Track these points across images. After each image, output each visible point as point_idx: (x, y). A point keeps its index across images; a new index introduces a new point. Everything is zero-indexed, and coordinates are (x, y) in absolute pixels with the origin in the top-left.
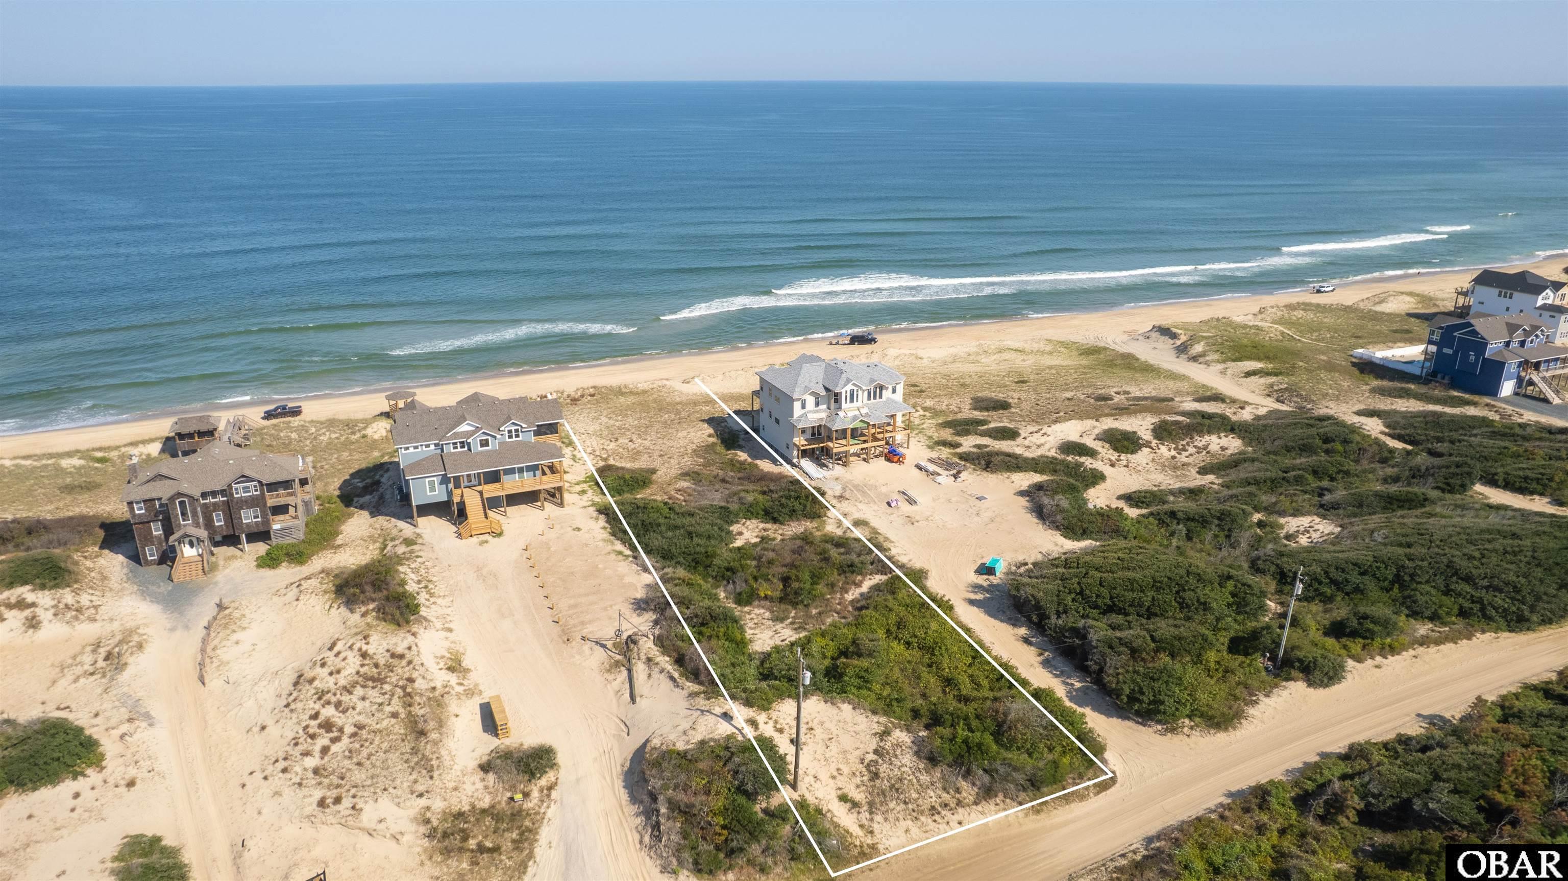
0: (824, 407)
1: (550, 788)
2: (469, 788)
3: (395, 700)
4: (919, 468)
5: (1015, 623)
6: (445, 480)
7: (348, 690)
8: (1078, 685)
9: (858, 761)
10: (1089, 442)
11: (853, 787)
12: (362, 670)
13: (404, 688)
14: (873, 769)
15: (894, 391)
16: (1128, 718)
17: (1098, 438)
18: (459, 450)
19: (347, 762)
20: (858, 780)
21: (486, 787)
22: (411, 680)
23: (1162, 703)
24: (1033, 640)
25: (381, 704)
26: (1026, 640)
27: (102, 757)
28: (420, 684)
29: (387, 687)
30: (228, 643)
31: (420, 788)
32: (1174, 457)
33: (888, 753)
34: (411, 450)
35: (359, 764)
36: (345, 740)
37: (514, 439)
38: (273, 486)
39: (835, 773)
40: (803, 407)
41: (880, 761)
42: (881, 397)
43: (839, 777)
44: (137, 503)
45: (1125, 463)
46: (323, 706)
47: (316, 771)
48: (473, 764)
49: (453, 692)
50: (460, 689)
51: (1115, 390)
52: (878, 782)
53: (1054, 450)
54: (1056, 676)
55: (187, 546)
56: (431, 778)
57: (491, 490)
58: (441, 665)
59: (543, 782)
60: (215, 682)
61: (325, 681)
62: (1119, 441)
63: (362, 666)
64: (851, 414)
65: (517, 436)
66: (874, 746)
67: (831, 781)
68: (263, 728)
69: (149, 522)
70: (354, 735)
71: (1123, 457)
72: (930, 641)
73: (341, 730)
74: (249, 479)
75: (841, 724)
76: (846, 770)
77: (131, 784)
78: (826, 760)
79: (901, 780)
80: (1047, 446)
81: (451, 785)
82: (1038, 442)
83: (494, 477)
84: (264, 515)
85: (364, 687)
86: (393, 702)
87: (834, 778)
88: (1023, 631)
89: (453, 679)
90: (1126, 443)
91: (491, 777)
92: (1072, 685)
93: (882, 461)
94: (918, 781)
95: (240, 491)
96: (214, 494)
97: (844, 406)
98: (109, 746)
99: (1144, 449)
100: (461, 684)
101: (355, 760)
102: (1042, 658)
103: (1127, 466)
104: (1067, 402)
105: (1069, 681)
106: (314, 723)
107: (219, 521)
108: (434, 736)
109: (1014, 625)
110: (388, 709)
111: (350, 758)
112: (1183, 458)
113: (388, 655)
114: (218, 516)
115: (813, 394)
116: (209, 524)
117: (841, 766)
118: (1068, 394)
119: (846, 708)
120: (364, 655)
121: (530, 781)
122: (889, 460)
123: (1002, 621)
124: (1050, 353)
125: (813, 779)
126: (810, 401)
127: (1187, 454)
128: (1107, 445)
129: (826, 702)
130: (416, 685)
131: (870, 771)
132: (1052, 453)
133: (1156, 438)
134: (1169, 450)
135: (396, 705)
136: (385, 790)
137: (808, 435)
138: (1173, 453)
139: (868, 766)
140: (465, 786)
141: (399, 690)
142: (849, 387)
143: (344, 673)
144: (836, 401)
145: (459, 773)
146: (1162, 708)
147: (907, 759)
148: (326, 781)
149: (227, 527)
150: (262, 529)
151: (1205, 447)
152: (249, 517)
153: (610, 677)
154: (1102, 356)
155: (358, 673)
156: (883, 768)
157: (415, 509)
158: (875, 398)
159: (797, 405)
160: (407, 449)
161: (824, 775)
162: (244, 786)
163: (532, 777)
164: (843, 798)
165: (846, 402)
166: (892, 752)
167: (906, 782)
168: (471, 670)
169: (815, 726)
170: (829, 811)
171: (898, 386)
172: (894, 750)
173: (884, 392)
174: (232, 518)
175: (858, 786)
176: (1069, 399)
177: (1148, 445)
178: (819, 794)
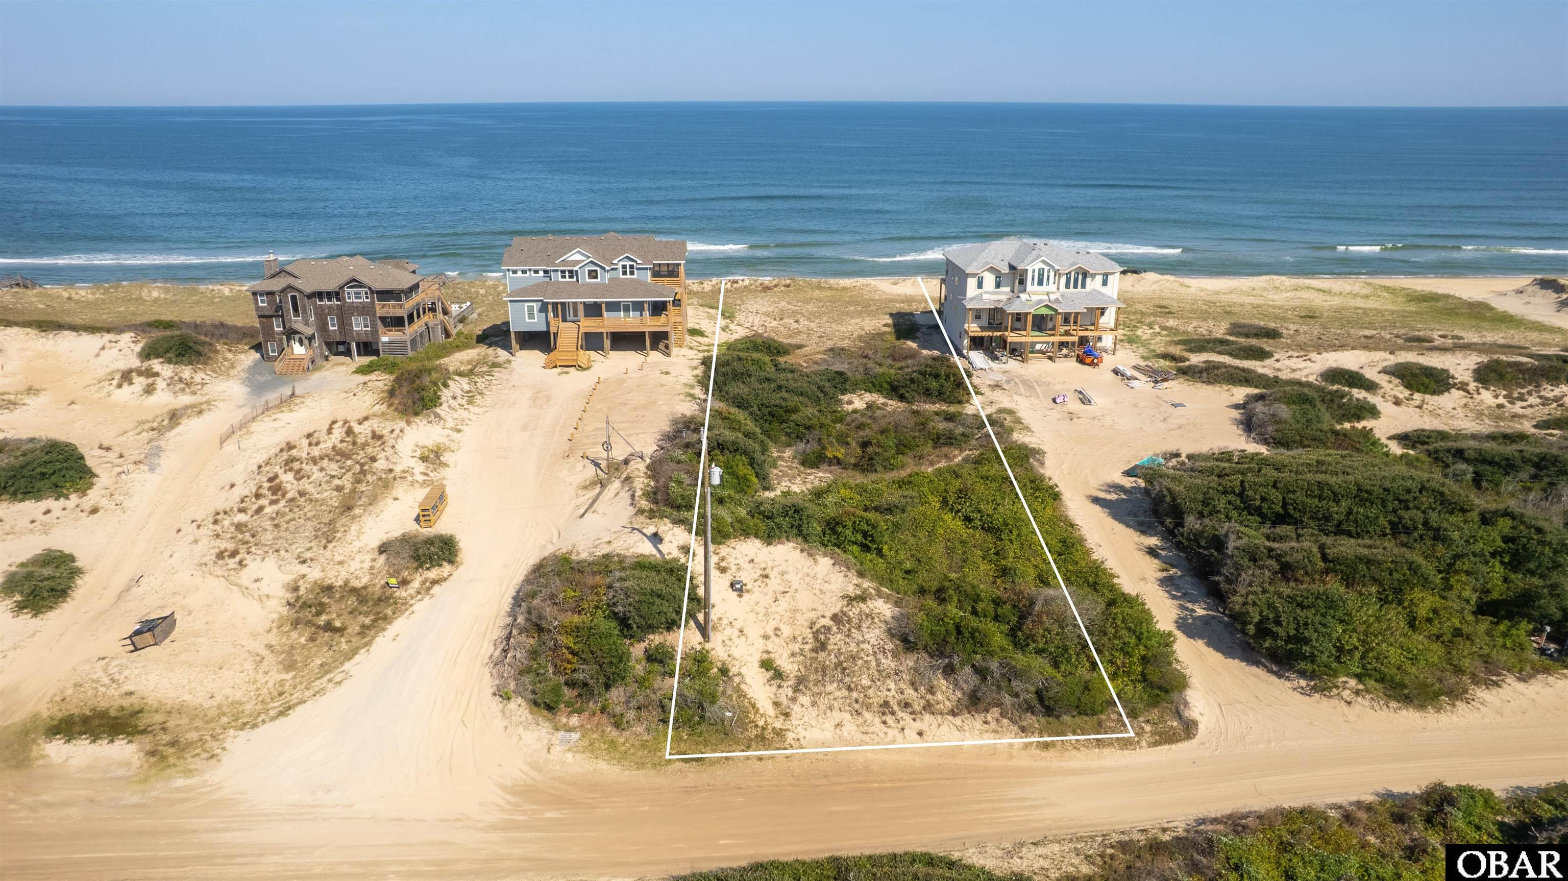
0: (1008, 289)
1: (435, 582)
2: (354, 565)
3: (349, 475)
4: (1116, 372)
5: (1144, 529)
6: (544, 308)
7: (314, 461)
8: (1200, 612)
9: (807, 624)
10: (1371, 374)
11: (786, 653)
12: (339, 445)
13: (362, 465)
14: (822, 637)
15: (1105, 283)
16: (1257, 663)
17: (1385, 371)
18: (567, 279)
19: (269, 522)
20: (796, 647)
21: (372, 568)
22: (373, 459)
23: (1307, 641)
24: (1163, 553)
25: (333, 477)
26: (1152, 552)
27: (91, 486)
28: (381, 464)
29: (349, 462)
30: (267, 419)
31: (308, 555)
32: (1500, 406)
33: (849, 621)
34: (520, 274)
35: (277, 526)
36: (282, 503)
37: (628, 276)
38: (385, 295)
39: (770, 633)
40: (980, 285)
41: (835, 629)
42: (1083, 286)
43: (773, 638)
44: (261, 295)
45: (1417, 403)
46: (285, 472)
47: (239, 527)
48: (376, 543)
49: (410, 479)
50: (421, 478)
51: (1440, 333)
52: (822, 655)
53: (1314, 377)
54: (1174, 597)
55: (297, 344)
56: (325, 547)
57: (589, 325)
58: (418, 454)
59: (433, 574)
60: (230, 446)
61: (303, 450)
62: (1414, 375)
63: (342, 441)
64: (1035, 298)
65: (632, 273)
66: (836, 609)
67: (761, 641)
68: (232, 486)
69: (271, 317)
70: (292, 500)
71: (1417, 396)
72: (998, 522)
73: (283, 496)
74: (361, 285)
75: (807, 579)
76: (786, 631)
77: (94, 511)
78: (767, 615)
79: (854, 658)
80: (1306, 372)
81: (338, 558)
82: (1294, 367)
83: (594, 310)
84: (373, 325)
85: (330, 460)
86: (346, 476)
87: (766, 637)
88: (1153, 541)
89: (419, 467)
90: (1425, 380)
91: (383, 558)
92: (1193, 611)
93: (1072, 364)
94: (878, 665)
95: (352, 297)
96: (329, 295)
97: (1029, 287)
98: (104, 478)
99: (1453, 391)
100: (425, 474)
101: (276, 522)
102: (1165, 574)
103: (1420, 407)
104: (1363, 340)
105: (1190, 605)
106: (266, 485)
107: (333, 325)
108: (357, 511)
109: (1143, 532)
110: (337, 482)
111: (273, 519)
112: (1516, 408)
113: (370, 435)
114: (332, 319)
115: (992, 270)
116: (322, 326)
117: (782, 627)
118: (1367, 333)
119: (825, 562)
120: (350, 432)
121: (417, 569)
122: (1081, 361)
123: (1128, 526)
124: (1367, 297)
125: (736, 633)
126: (989, 280)
127: (1524, 403)
128: (1397, 381)
129: (802, 551)
130: (376, 465)
131: (816, 639)
132: (1312, 379)
133: (1477, 380)
134: (1496, 396)
135: (347, 482)
136: (277, 551)
137: (984, 321)
138: (1501, 400)
139: (816, 634)
140: (352, 563)
141: (358, 467)
142: (1038, 265)
143: (322, 446)
144: (1022, 282)
145: (355, 550)
146: (1306, 649)
147: (874, 635)
148: (240, 536)
149: (340, 333)
150: (370, 339)
151: (1557, 399)
152: (359, 325)
153: (581, 492)
154: (1440, 304)
155: (334, 448)
156: (836, 640)
157: (513, 336)
158: (1075, 287)
159: (972, 283)
160: (515, 272)
161: (754, 633)
162: (179, 531)
163: (421, 566)
164: (767, 664)
165: (1033, 284)
166: (855, 621)
167: (860, 662)
168: (446, 465)
169: (773, 574)
170: (739, 674)
171: (1109, 277)
172: (860, 620)
173: (1088, 280)
174: (344, 324)
175: (793, 655)
176: (1366, 337)
177: (1463, 387)
178: (736, 653)
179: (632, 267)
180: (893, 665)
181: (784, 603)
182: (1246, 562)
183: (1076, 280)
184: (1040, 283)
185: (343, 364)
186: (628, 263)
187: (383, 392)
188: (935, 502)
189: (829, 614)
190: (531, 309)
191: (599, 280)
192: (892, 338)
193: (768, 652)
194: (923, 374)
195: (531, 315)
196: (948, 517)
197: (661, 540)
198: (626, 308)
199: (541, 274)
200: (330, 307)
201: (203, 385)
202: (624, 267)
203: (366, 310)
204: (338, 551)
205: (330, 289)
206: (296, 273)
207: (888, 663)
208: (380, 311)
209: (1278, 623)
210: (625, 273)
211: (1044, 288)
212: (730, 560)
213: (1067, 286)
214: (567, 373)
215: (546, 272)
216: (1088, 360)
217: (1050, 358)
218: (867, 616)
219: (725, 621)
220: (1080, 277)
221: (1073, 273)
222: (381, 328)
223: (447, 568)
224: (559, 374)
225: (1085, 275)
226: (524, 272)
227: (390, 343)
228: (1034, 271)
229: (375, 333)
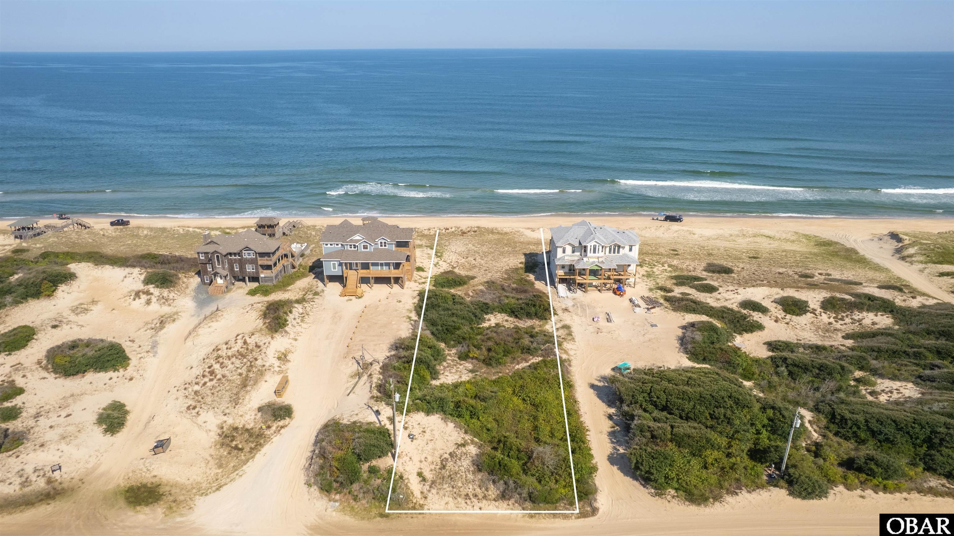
0: (579, 254)
1: (282, 427)
2: (247, 417)
3: (245, 368)
4: (631, 300)
5: (610, 404)
6: (340, 264)
7: (229, 358)
8: (622, 451)
9: (439, 456)
10: (766, 303)
11: (428, 470)
12: (240, 350)
13: (251, 362)
14: (444, 463)
15: (631, 250)
16: (637, 480)
17: (775, 301)
18: (353, 249)
19: (209, 391)
20: (433, 467)
21: (255, 419)
22: (256, 359)
23: (653, 474)
24: (615, 417)
25: (237, 368)
26: (610, 417)
27: (128, 365)
28: (259, 362)
29: (245, 360)
30: (206, 326)
31: (227, 411)
32: (830, 323)
33: (456, 456)
34: (329, 246)
35: (213, 394)
36: (215, 381)
37: (383, 247)
38: (262, 255)
39: (423, 459)
40: (564, 252)
41: (450, 460)
42: (618, 252)
43: (424, 462)
44: (202, 253)
45: (787, 321)
46: (216, 363)
47: (196, 393)
48: (257, 406)
49: (272, 370)
50: (277, 369)
51: (820, 271)
52: (444, 471)
53: (735, 305)
54: (612, 442)
55: (219, 278)
56: (235, 407)
57: (363, 273)
58: (276, 356)
59: (281, 423)
60: (189, 343)
61: (224, 351)
62: (788, 305)
63: (242, 348)
64: (591, 260)
65: (385, 246)
66: (451, 450)
67: (419, 463)
68: (192, 368)
69: (206, 264)
70: (219, 379)
71: (788, 316)
72: (537, 401)
73: (215, 376)
74: (251, 250)
75: (442, 434)
76: (430, 459)
77: (131, 379)
78: (423, 451)
79: (456, 473)
80: (733, 301)
81: (241, 413)
82: (728, 297)
83: (366, 266)
84: (257, 269)
85: (237, 358)
86: (243, 368)
87: (421, 462)
88: (612, 411)
89: (277, 363)
90: (793, 308)
91: (260, 414)
92: (619, 450)
93: (610, 294)
94: (466, 477)
95: (246, 255)
96: (235, 254)
97: (589, 254)
98: (134, 361)
99: (808, 314)
100: (280, 367)
101: (212, 391)
102: (612, 429)
103: (787, 323)
104: (777, 275)
105: (618, 447)
106: (208, 370)
107: (237, 268)
108: (249, 388)
109: (609, 406)
110: (239, 371)
111: (211, 390)
112: (838, 326)
113: (254, 345)
114: (236, 265)
115: (570, 244)
116: (231, 269)
117: (428, 457)
118: (781, 270)
119: (451, 425)
120: (245, 343)
121: (274, 421)
122: (615, 293)
123: (603, 402)
124: (793, 241)
125: (409, 459)
126: (569, 249)
127: (843, 322)
128: (780, 307)
129: (442, 419)
130: (257, 362)
131: (442, 463)
132: (733, 306)
133: (822, 308)
134: (829, 318)
135: (244, 371)
136: (214, 408)
137: (567, 270)
138: (832, 320)
139: (442, 461)
140: (246, 416)
141: (249, 363)
142: (593, 243)
143: (233, 349)
144: (585, 251)
145: (248, 409)
146: (652, 477)
147: (466, 463)
148: (197, 398)
149: (240, 272)
150: (255, 276)
151: (860, 321)
152: (250, 269)
153: (350, 379)
154: (831, 248)
155: (238, 351)
156: (450, 464)
157: (325, 277)
158: (614, 252)
159: (560, 251)
160: (327, 245)
161: (416, 459)
162: (169, 392)
163: (276, 419)
164: (420, 474)
165: (590, 252)
166: (459, 456)
167: (459, 475)
168: (289, 361)
169: (428, 431)
170: (408, 479)
171: (633, 247)
172: (461, 456)
173: (621, 249)
174: (242, 268)
175: (431, 470)
176: (780, 273)
177: (813, 311)
178: (407, 468)
179: (385, 243)
180: (472, 477)
181: (431, 445)
182: (638, 432)
183: (614, 249)
184: (594, 252)
185: (241, 287)
186: (383, 241)
187: (261, 311)
188: (510, 390)
189: (448, 452)
190: (334, 264)
191: (368, 250)
192: (522, 272)
193: (421, 469)
194: (527, 304)
195: (334, 268)
196: (515, 399)
197: (380, 414)
198: (382, 265)
199: (340, 246)
200: (235, 259)
201: (174, 300)
202: (381, 243)
203: (253, 262)
204: (241, 409)
205: (235, 252)
206: (219, 243)
207: (470, 476)
208: (260, 263)
209: (642, 464)
210: (381, 246)
211: (597, 255)
212: (410, 423)
213: (610, 252)
214: (351, 300)
215: (342, 245)
216: (618, 293)
217: (599, 290)
218: (465, 454)
219: (404, 453)
220: (617, 248)
221: (613, 246)
222: (260, 270)
223: (288, 420)
224: (347, 300)
225: (619, 247)
226: (331, 245)
227: (265, 277)
228: (591, 246)
229: (257, 272)
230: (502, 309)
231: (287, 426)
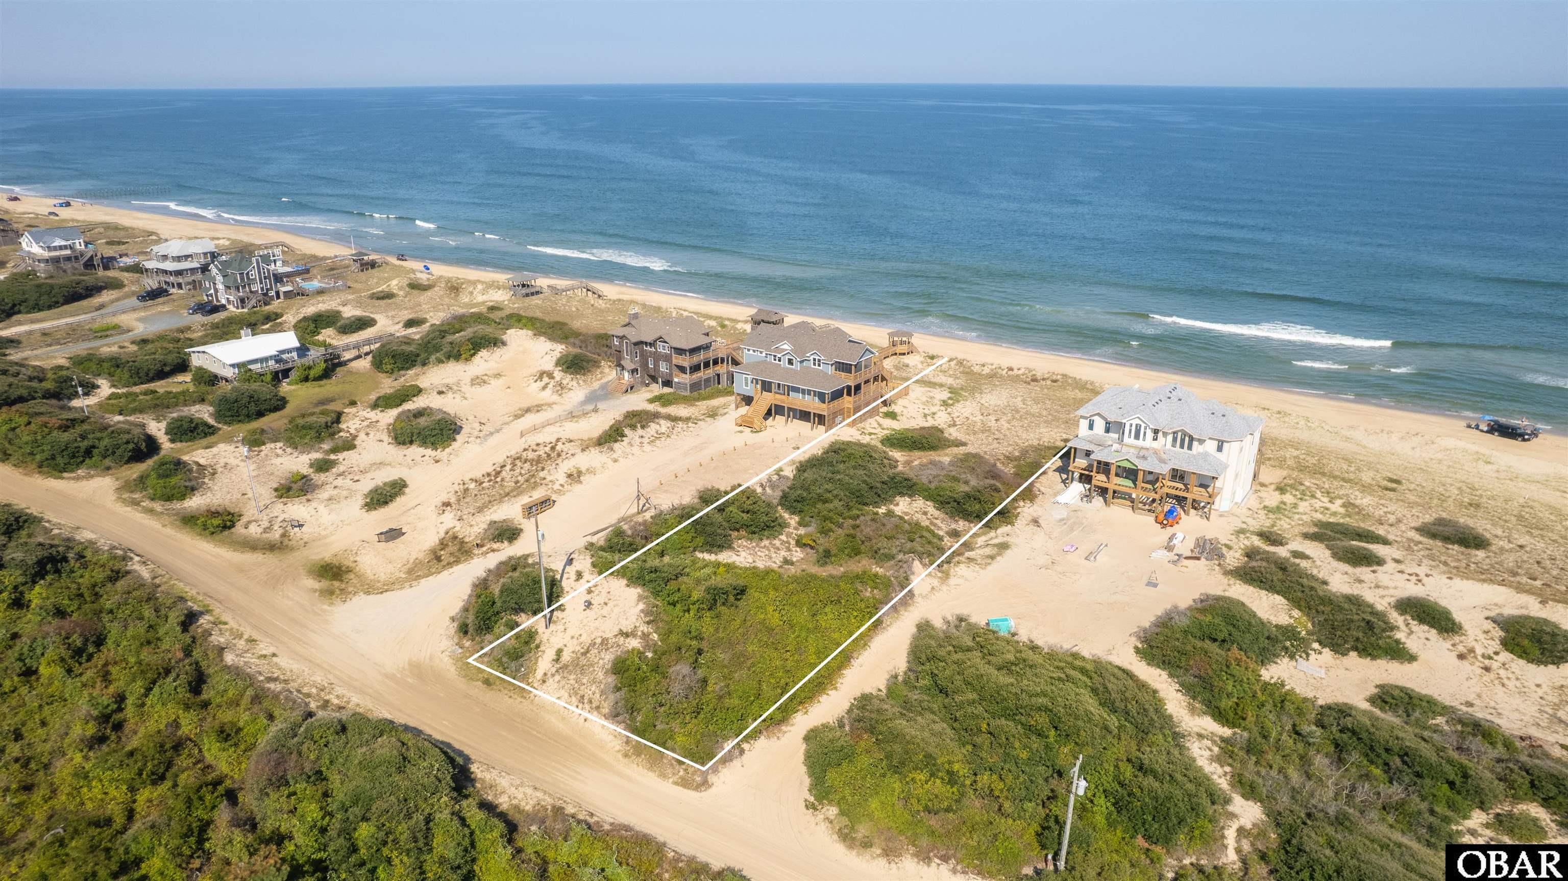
0: (1116, 436)
1: (493, 551)
2: (474, 529)
7: (525, 461)
9: (593, 638)
11: (571, 649)
12: (543, 455)
14: (590, 648)
15: (1219, 448)
17: (1495, 619)
18: (777, 362)
19: (475, 492)
20: (577, 648)
21: (479, 533)
22: (544, 469)
25: (521, 474)
27: (446, 447)
28: (544, 474)
29: (535, 468)
30: (559, 425)
33: (607, 645)
35: (475, 495)
36: (491, 483)
38: (680, 351)
39: (576, 636)
40: (1091, 427)
41: (598, 646)
42: (1190, 448)
43: (574, 639)
45: (1491, 664)
46: (510, 464)
47: (466, 490)
48: (492, 520)
50: (555, 486)
52: (583, 657)
53: (1388, 600)
55: (627, 373)
56: (474, 515)
58: (569, 472)
59: (497, 546)
60: (525, 438)
63: (546, 453)
65: (819, 365)
66: (609, 636)
67: (568, 638)
68: (493, 464)
70: (496, 482)
73: (496, 478)
74: (666, 341)
75: (622, 613)
77: (435, 461)
79: (591, 665)
80: (1390, 592)
81: (473, 523)
82: (1385, 583)
84: (671, 369)
85: (531, 463)
86: (525, 476)
87: (572, 637)
89: (562, 480)
91: (488, 529)
94: (597, 674)
95: (661, 348)
96: (649, 344)
97: (1127, 439)
98: (453, 446)
100: (560, 484)
101: (477, 493)
106: (499, 469)
107: (651, 364)
108: (507, 499)
111: (479, 491)
113: (558, 453)
114: (650, 360)
116: (645, 364)
117: (583, 635)
119: (641, 607)
120: (553, 448)
122: (1159, 519)
125: (562, 629)
126: (1099, 424)
128: (1497, 633)
129: (639, 596)
130: (542, 473)
131: (588, 648)
132: (1385, 601)
135: (522, 479)
136: (460, 510)
139: (590, 645)
140: (474, 527)
141: (535, 471)
143: (537, 453)
145: (482, 520)
147: (609, 657)
148: (460, 496)
149: (654, 370)
150: (669, 378)
152: (664, 367)
153: (608, 522)
155: (539, 455)
156: (593, 652)
158: (1182, 446)
159: (1084, 424)
160: (749, 350)
161: (570, 633)
162: (453, 483)
164: (559, 652)
165: (1130, 436)
166: (609, 646)
167: (591, 669)
169: (611, 604)
170: (544, 652)
171: (1225, 444)
172: (612, 647)
174: (656, 366)
175: (573, 652)
178: (552, 640)
179: (819, 361)
180: (602, 677)
183: (1183, 441)
184: (1137, 437)
185: (652, 390)
186: (817, 358)
187: (622, 419)
189: (605, 637)
190: (746, 379)
191: (793, 367)
193: (565, 646)
195: (747, 385)
197: (571, 564)
198: (803, 392)
199: (764, 354)
200: (650, 352)
201: (569, 389)
202: (814, 360)
203: (668, 358)
206: (634, 326)
207: (601, 675)
208: (675, 361)
210: (814, 364)
211: (1140, 443)
212: (599, 588)
214: (745, 433)
215: (767, 354)
216: (1164, 521)
217: (1133, 508)
218: (617, 645)
219: (563, 621)
220: (1187, 439)
221: (1180, 434)
222: (676, 371)
223: (504, 544)
224: (739, 432)
225: (1192, 439)
226: (754, 351)
227: (679, 383)
228: (1131, 425)
229: (671, 375)
230: (930, 496)
231: (499, 551)
